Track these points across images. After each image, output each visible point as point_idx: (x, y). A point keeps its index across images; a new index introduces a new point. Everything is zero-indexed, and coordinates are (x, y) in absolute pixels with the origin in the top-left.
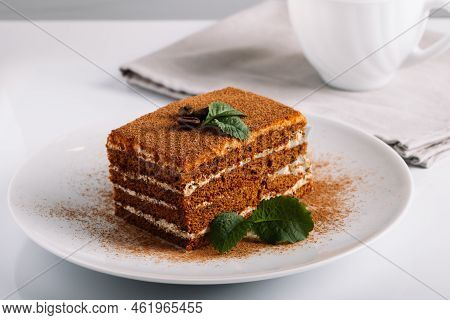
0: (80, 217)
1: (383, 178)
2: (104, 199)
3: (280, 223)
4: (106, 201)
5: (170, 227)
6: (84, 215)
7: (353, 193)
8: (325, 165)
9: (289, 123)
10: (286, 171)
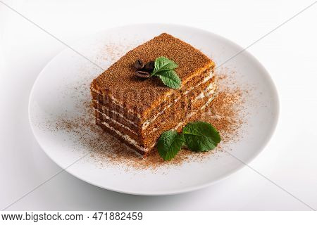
0: (75, 128)
1: (261, 93)
2: (88, 109)
3: (200, 137)
4: (88, 111)
5: (133, 141)
6: (77, 126)
7: (243, 105)
8: (225, 77)
9: (204, 69)
10: (202, 96)
